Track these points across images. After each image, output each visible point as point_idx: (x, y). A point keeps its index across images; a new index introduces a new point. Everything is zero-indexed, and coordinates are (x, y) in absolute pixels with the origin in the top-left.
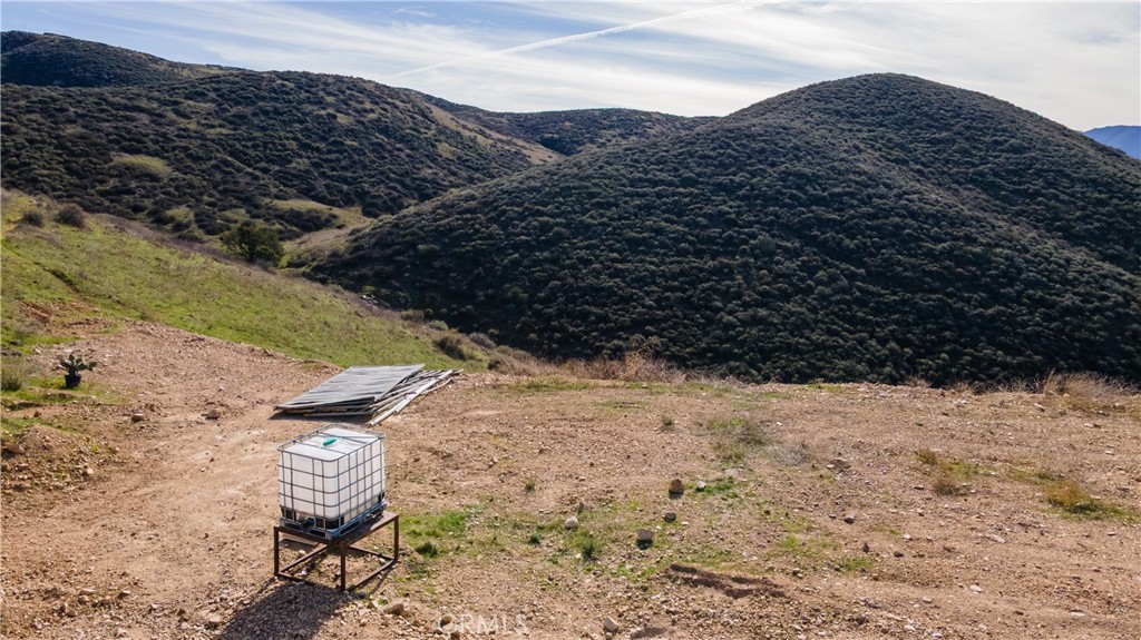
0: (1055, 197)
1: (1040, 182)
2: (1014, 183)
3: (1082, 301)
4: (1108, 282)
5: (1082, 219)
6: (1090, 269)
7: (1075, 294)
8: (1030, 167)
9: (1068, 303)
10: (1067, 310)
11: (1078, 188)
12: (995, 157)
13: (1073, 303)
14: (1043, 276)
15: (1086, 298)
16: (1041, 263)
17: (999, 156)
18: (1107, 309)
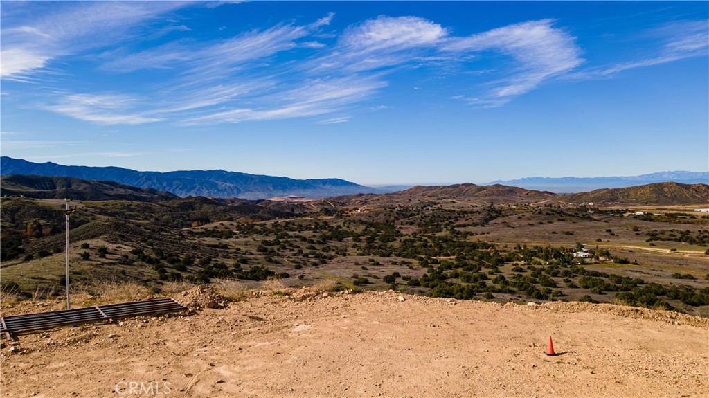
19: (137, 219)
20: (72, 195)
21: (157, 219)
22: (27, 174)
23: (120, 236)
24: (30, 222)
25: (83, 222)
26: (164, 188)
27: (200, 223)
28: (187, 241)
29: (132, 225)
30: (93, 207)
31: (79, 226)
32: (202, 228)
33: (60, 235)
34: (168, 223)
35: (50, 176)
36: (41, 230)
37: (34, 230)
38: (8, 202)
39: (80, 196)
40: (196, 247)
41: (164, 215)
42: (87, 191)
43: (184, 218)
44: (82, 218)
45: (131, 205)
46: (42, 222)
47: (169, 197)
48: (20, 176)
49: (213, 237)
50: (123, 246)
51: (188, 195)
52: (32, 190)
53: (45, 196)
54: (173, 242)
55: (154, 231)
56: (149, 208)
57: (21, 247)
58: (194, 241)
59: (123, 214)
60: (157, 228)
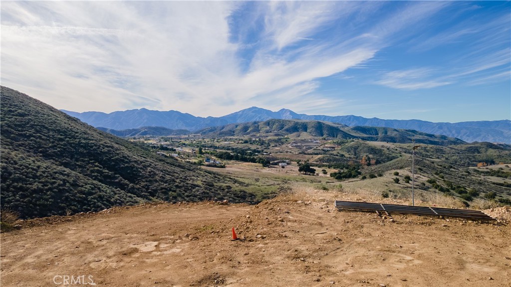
0: (40, 137)
1: (33, 130)
2: (19, 131)
3: (42, 186)
4: (57, 175)
5: (53, 147)
6: (49, 170)
7: (39, 182)
8: (28, 123)
9: (36, 187)
10: (35, 191)
11: (51, 133)
12: (9, 118)
13: (38, 187)
14: (23, 175)
15: (45, 184)
16: (23, 169)
17: (11, 118)
18: (55, 188)
19: (432, 158)
20: (388, 139)
21: (447, 159)
22: (362, 126)
23: (419, 169)
24: (364, 156)
25: (394, 158)
26: (453, 135)
27: (485, 164)
28: (473, 177)
29: (428, 162)
30: (400, 148)
31: (392, 160)
32: (487, 168)
33: (381, 165)
34: (456, 162)
35: (375, 127)
36: (370, 161)
37: (366, 161)
38: (353, 143)
39: (393, 140)
40: (481, 183)
41: (453, 156)
42: (397, 136)
43: (470, 159)
44: (393, 155)
45: (427, 147)
46: (371, 156)
47: (457, 142)
48: (359, 127)
49: (498, 176)
50: (421, 176)
51: (474, 141)
52: (365, 136)
53: (372, 139)
54: (461, 177)
55: (445, 167)
56: (441, 150)
57: (359, 171)
58: (480, 178)
59: (421, 153)
60: (447, 165)
